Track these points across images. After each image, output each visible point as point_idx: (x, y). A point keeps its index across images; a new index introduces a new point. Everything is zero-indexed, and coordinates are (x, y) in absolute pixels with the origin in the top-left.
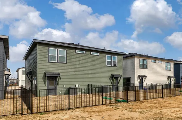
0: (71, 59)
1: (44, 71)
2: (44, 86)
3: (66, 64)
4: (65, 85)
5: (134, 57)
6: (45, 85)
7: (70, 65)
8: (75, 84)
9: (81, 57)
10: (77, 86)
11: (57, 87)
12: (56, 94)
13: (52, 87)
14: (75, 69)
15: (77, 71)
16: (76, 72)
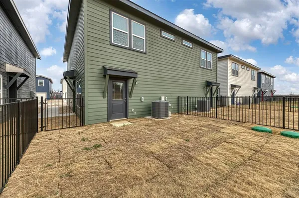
0: (154, 47)
1: (102, 64)
2: (102, 98)
3: (145, 56)
4: (143, 98)
5: (227, 59)
6: (104, 97)
7: (152, 58)
8: (160, 95)
9: (168, 46)
10: (163, 99)
11: (129, 101)
12: (126, 116)
13: (119, 101)
14: (160, 68)
15: (163, 71)
16: (160, 73)
